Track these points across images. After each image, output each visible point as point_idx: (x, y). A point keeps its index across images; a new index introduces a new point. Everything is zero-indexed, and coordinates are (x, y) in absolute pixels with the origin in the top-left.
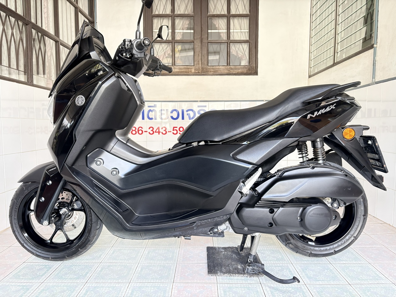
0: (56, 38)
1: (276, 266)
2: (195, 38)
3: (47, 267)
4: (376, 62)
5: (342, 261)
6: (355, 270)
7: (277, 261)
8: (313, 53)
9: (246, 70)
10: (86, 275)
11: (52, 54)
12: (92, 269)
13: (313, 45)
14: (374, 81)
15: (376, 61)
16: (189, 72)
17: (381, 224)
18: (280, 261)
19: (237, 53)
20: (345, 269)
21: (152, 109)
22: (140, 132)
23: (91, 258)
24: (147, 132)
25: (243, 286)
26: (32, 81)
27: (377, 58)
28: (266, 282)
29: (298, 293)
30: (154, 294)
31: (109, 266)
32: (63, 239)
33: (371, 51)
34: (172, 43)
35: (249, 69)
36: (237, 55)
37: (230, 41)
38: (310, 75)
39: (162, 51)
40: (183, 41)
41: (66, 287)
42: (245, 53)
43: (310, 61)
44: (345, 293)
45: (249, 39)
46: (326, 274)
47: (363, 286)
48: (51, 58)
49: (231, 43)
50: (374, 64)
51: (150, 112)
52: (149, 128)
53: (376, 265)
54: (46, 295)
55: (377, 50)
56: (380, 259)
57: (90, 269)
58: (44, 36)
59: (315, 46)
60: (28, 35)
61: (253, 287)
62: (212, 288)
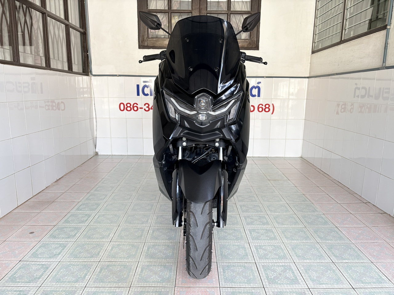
0: (43, 9)
1: (278, 266)
2: (193, 8)
4: (388, 45)
5: (345, 259)
6: (358, 270)
7: (279, 259)
8: (318, 26)
9: (246, 44)
10: (85, 277)
11: (39, 27)
12: (91, 270)
13: (318, 18)
14: (384, 66)
15: (388, 44)
17: (381, 213)
18: (282, 259)
19: (237, 26)
20: (348, 269)
21: (147, 84)
22: (135, 109)
23: (89, 255)
24: (142, 108)
25: (246, 291)
26: (18, 60)
27: (390, 41)
28: (269, 286)
31: (108, 266)
32: (59, 231)
33: (383, 32)
34: (168, 13)
35: (250, 43)
36: (237, 28)
37: (230, 12)
38: (313, 50)
40: (180, 11)
41: (64, 293)
43: (314, 36)
45: (251, 10)
46: (329, 276)
47: (367, 291)
48: (38, 32)
49: (231, 15)
50: (386, 47)
51: (146, 88)
52: (145, 105)
53: (378, 264)
55: (390, 32)
56: (382, 258)
57: (89, 269)
58: (30, 9)
59: (321, 19)
60: (12, 9)
61: (256, 293)
62: (215, 293)
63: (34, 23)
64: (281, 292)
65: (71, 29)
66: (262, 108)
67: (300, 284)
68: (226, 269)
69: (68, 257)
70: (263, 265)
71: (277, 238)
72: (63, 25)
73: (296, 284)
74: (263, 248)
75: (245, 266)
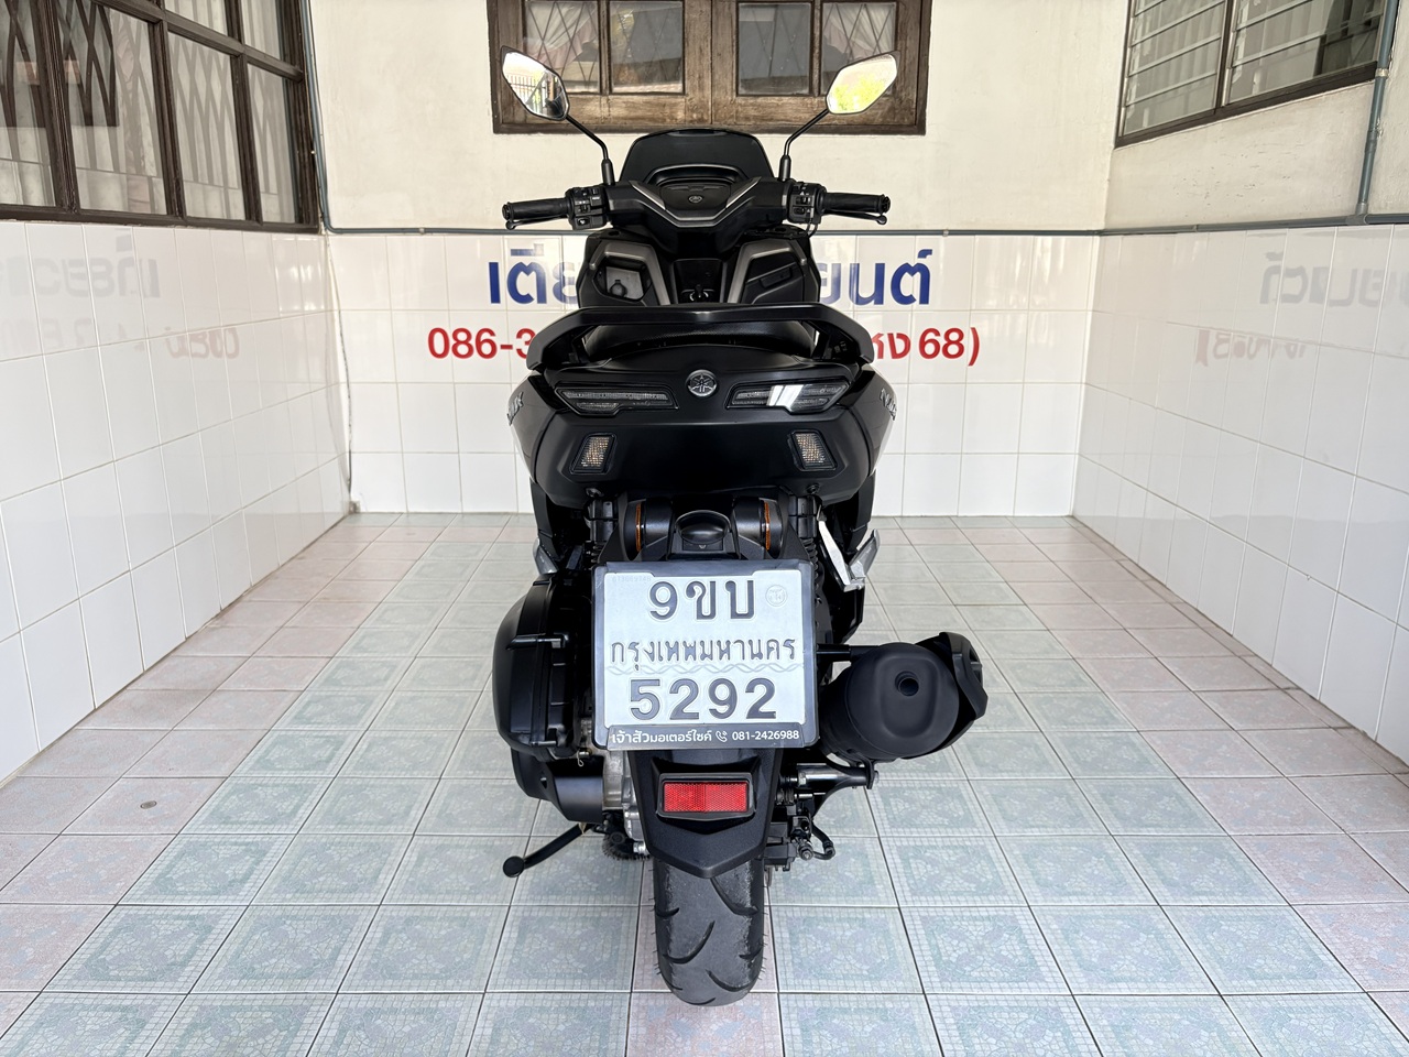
0: (151, 8)
1: (975, 919)
3: (198, 923)
4: (1379, 138)
5: (1198, 894)
6: (1239, 933)
7: (979, 895)
8: (1138, 46)
9: (880, 112)
10: (334, 958)
11: (138, 72)
12: (354, 934)
13: (1141, 16)
14: (1362, 211)
15: (1377, 132)
16: (664, 120)
17: (1335, 729)
18: (988, 895)
19: (849, 45)
20: (1208, 928)
21: (526, 260)
22: (486, 348)
23: (345, 883)
24: (509, 347)
25: (865, 1004)
26: (74, 199)
27: (1386, 123)
28: (943, 988)
29: (1048, 1031)
30: (569, 1042)
31: (408, 921)
32: (240, 799)
33: (1363, 91)
34: (599, 1)
35: (892, 109)
36: (848, 52)
38: (1120, 135)
39: (560, 32)
41: (269, 1014)
42: (880, 43)
43: (1126, 80)
44: (1203, 1032)
46: (1142, 952)
47: (1265, 1004)
49: (825, 6)
50: (1372, 145)
51: (522, 275)
52: (519, 335)
53: (1311, 912)
54: (206, 1046)
55: (1386, 92)
56: (1326, 888)
57: (345, 932)
59: (1149, 18)
61: (899, 1011)
62: (762, 1013)
63: (121, 56)
64: (979, 1007)
65: (250, 67)
66: (936, 343)
67: (1042, 980)
68: (801, 932)
69: (276, 891)
70: (923, 914)
71: (976, 818)
72: (222, 56)
73: (1031, 980)
74: (928, 854)
75: (864, 919)
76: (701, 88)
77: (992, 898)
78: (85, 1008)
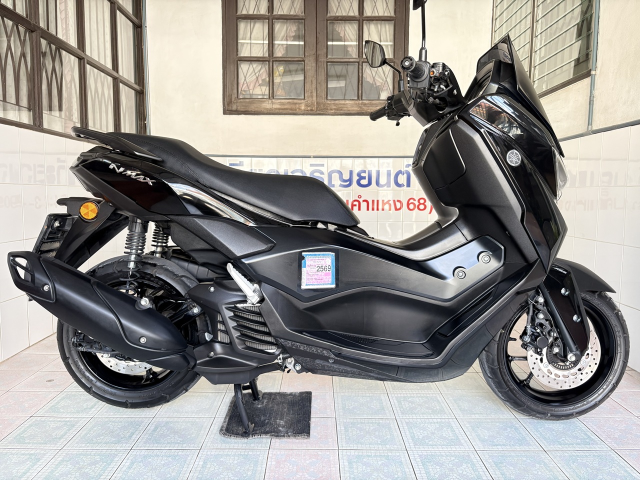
0: (80, 52)
1: (431, 423)
2: (306, 54)
3: (68, 423)
4: (595, 99)
7: (433, 414)
10: (131, 437)
11: (73, 79)
12: (141, 428)
14: (590, 129)
15: (594, 97)
16: (296, 110)
25: (379, 454)
26: (41, 123)
27: (596, 93)
28: (415, 448)
29: (464, 464)
30: (239, 467)
31: (167, 423)
33: (587, 81)
34: (269, 61)
37: (362, 60)
39: (253, 75)
40: (287, 59)
41: (99, 457)
42: (387, 79)
44: (537, 465)
45: (394, 57)
46: (508, 435)
47: (566, 454)
48: (71, 85)
49: (364, 64)
50: (592, 102)
53: (587, 420)
54: (67, 468)
55: (596, 80)
57: (137, 427)
58: (61, 50)
60: (35, 49)
61: (395, 456)
62: (330, 457)
63: (66, 73)
64: (432, 455)
65: (121, 85)
66: (414, 204)
67: (462, 445)
68: (350, 427)
70: (407, 421)
72: (109, 78)
73: (456, 445)
74: (410, 399)
75: (379, 423)
76: (312, 97)
77: (439, 415)
78: (12, 454)
